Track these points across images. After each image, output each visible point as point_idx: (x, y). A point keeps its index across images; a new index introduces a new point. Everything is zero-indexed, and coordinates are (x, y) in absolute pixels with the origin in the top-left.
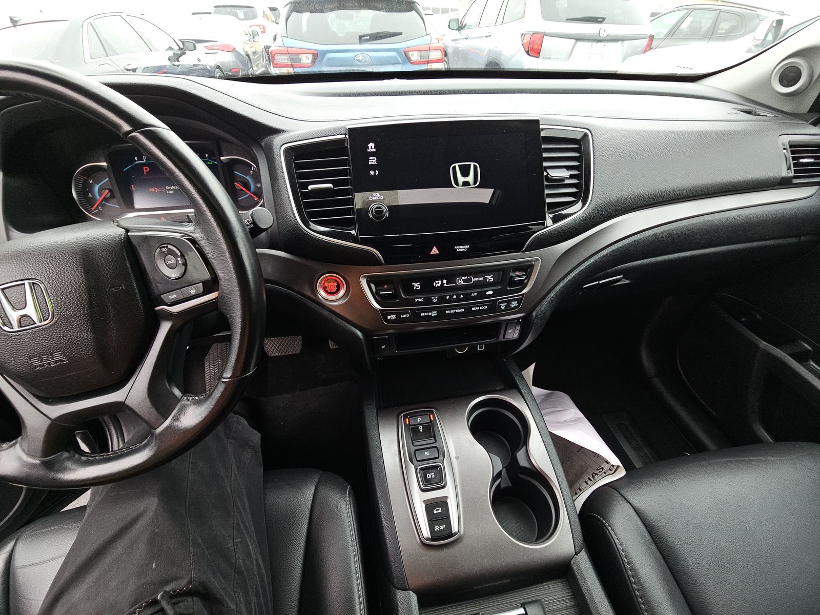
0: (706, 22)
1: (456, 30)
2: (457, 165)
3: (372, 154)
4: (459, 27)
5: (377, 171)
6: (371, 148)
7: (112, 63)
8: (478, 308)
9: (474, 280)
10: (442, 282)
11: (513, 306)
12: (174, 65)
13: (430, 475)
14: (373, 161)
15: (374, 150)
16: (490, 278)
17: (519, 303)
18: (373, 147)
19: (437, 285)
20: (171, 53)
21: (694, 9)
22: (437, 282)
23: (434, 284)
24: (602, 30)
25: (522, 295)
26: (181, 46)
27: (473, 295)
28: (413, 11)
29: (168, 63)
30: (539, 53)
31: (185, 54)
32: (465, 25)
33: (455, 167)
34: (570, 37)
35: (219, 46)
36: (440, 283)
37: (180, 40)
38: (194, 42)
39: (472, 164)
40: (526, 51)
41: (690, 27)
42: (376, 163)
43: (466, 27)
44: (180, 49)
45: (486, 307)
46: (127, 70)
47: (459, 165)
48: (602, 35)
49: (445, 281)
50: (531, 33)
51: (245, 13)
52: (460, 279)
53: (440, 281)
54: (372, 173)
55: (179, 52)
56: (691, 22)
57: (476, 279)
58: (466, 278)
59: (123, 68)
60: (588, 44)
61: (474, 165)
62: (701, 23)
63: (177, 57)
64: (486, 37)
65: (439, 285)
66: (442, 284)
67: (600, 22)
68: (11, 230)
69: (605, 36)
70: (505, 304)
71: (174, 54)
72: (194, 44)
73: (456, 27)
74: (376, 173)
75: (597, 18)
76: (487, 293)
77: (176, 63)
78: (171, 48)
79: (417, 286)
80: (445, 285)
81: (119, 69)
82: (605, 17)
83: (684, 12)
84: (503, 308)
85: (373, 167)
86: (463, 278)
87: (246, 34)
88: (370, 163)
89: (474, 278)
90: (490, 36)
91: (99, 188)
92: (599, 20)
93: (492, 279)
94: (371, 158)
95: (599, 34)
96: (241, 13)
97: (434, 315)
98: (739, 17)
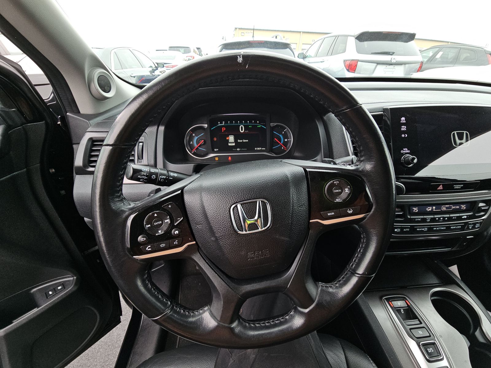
0: (451, 54)
1: (302, 58)
2: (455, 132)
3: (403, 124)
4: (304, 57)
5: (406, 135)
6: (403, 121)
7: (124, 73)
8: (455, 227)
9: (453, 207)
10: (432, 208)
11: (477, 227)
12: (153, 75)
13: (430, 350)
14: (404, 128)
15: (405, 122)
16: (464, 207)
17: (480, 225)
18: (404, 120)
19: (429, 210)
20: (151, 69)
21: (444, 47)
22: (429, 208)
23: (427, 209)
24: (393, 59)
25: (483, 220)
26: (156, 65)
27: (454, 218)
28: (288, 49)
29: (149, 74)
30: (355, 71)
31: (157, 69)
32: (307, 56)
33: (454, 133)
34: (374, 62)
35: (172, 66)
36: (431, 209)
37: (156, 63)
38: (163, 64)
39: (465, 132)
40: (347, 69)
41: (441, 57)
42: (405, 129)
43: (307, 57)
44: (156, 67)
45: (460, 227)
46: (132, 76)
47: (456, 133)
48: (392, 61)
49: (434, 208)
50: (351, 60)
51: (184, 51)
52: (444, 207)
53: (431, 207)
54: (403, 136)
55: (155, 69)
56: (442, 55)
57: (455, 207)
58: (448, 206)
59: (129, 76)
60: (384, 66)
61: (466, 133)
62: (448, 55)
63: (153, 71)
64: (321, 62)
65: (430, 210)
66: (432, 209)
67: (392, 55)
68: (168, 163)
69: (395, 62)
70: (472, 225)
71: (152, 69)
72: (163, 65)
73: (302, 57)
74: (405, 136)
75: (390, 52)
76: (463, 217)
77: (153, 74)
78: (151, 67)
79: (416, 210)
80: (434, 210)
81: (128, 76)
82: (394, 52)
83: (437, 49)
84: (470, 228)
85: (404, 132)
86: (446, 206)
87: (185, 60)
88: (402, 130)
89: (454, 206)
90: (323, 62)
91: (197, 139)
92: (391, 53)
93: (465, 207)
94: (403, 126)
95: (391, 61)
96: (182, 50)
97: (425, 230)
98: (473, 52)
